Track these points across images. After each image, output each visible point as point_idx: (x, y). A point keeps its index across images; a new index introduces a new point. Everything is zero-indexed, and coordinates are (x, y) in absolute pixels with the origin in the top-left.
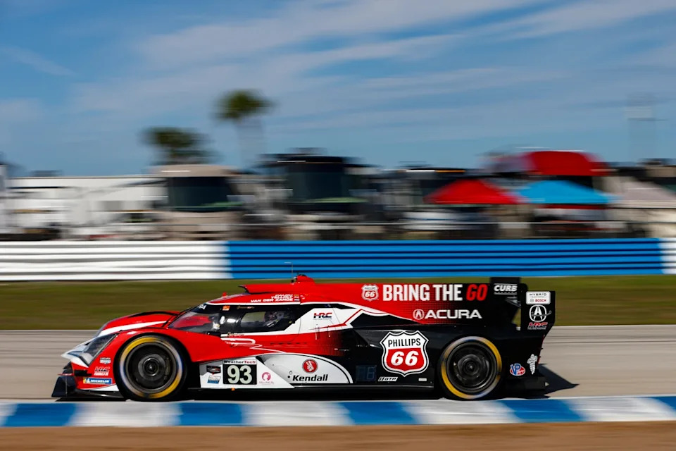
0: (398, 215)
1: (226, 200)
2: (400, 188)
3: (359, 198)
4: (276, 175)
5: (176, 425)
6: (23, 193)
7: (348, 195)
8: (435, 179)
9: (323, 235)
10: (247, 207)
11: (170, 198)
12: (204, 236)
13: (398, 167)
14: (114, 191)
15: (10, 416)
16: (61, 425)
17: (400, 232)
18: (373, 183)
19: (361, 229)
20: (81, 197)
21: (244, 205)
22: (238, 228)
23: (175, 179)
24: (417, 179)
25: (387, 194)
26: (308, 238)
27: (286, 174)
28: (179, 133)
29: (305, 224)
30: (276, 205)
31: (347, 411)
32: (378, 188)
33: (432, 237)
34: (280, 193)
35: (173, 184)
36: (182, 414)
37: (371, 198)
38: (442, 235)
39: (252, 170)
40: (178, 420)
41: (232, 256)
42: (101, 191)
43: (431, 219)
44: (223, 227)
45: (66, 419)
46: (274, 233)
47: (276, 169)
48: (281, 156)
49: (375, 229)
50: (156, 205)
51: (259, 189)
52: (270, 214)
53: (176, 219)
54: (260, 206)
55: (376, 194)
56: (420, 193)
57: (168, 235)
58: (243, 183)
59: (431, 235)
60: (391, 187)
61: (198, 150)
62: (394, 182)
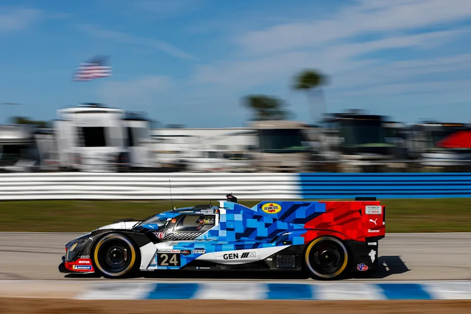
0: (417, 155)
1: (300, 145)
2: (418, 136)
3: (390, 143)
4: (333, 128)
5: (265, 299)
6: (161, 139)
7: (384, 142)
8: (441, 130)
9: (365, 169)
10: (314, 150)
11: (260, 144)
12: (284, 169)
13: (418, 122)
14: (223, 139)
15: (152, 292)
16: (188, 298)
17: (419, 167)
18: (400, 133)
19: (392, 165)
20: (199, 142)
21: (312, 148)
22: (306, 164)
23: (264, 130)
24: (430, 130)
25: (409, 141)
26: (355, 171)
27: (340, 127)
28: (267, 99)
29: (353, 162)
30: (333, 148)
31: (381, 290)
32: (404, 137)
33: (440, 171)
34: (336, 140)
35: (263, 134)
36: (268, 291)
37: (398, 144)
38: (446, 169)
39: (317, 124)
40: (266, 296)
41: (303, 183)
42: (212, 139)
43: (439, 158)
44: (296, 163)
45: (191, 294)
46: (333, 167)
47: (334, 124)
48: (337, 115)
49: (401, 165)
50: (250, 148)
51: (322, 137)
52: (329, 154)
53: (265, 158)
54: (322, 149)
55: (401, 141)
56: (431, 140)
57: (259, 169)
58: (311, 133)
59: (440, 169)
60: (413, 136)
61: (281, 110)
62: (415, 132)
